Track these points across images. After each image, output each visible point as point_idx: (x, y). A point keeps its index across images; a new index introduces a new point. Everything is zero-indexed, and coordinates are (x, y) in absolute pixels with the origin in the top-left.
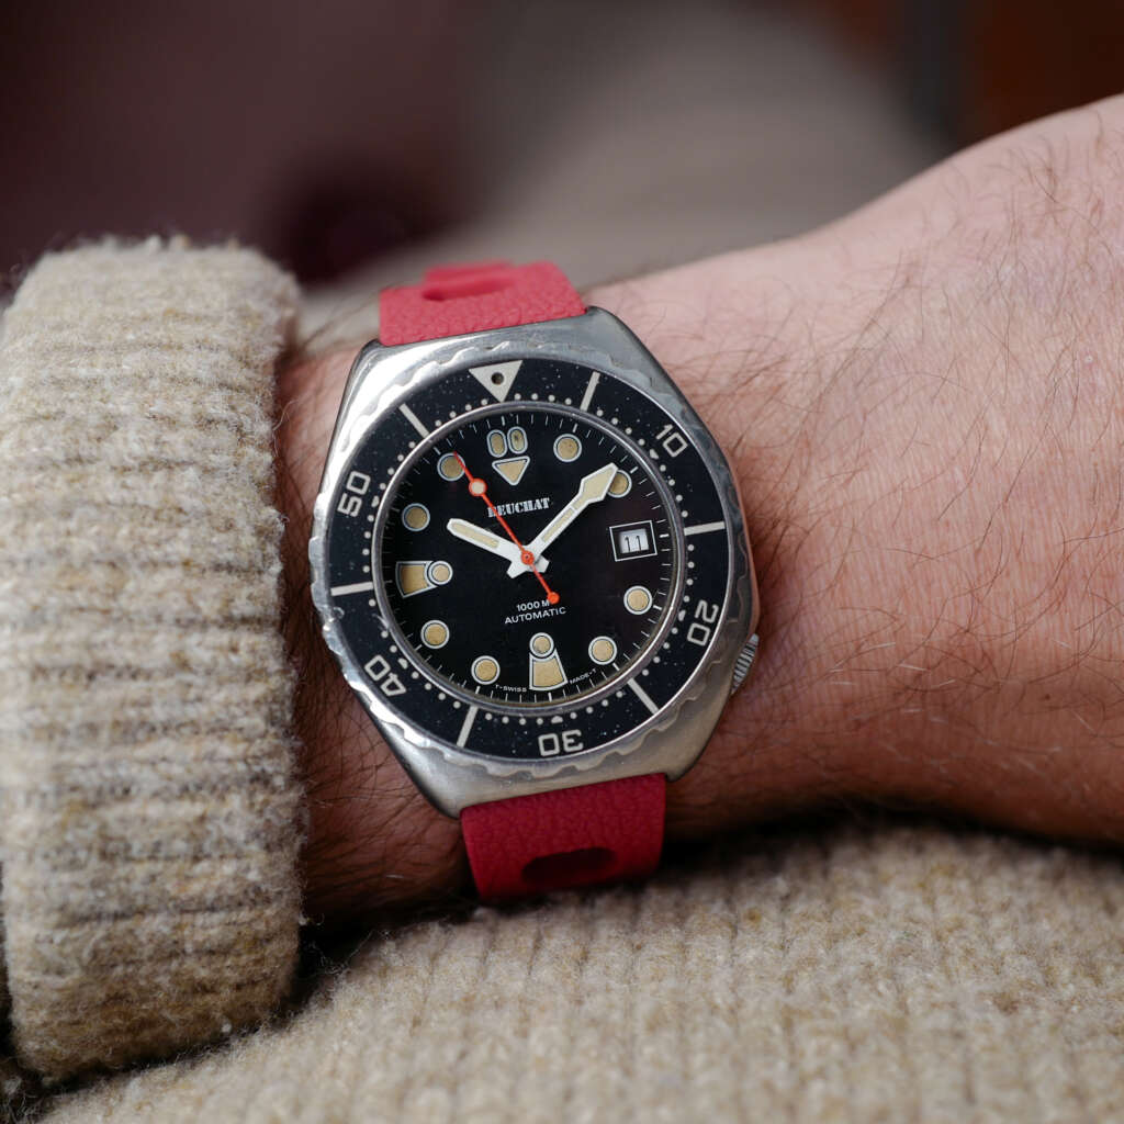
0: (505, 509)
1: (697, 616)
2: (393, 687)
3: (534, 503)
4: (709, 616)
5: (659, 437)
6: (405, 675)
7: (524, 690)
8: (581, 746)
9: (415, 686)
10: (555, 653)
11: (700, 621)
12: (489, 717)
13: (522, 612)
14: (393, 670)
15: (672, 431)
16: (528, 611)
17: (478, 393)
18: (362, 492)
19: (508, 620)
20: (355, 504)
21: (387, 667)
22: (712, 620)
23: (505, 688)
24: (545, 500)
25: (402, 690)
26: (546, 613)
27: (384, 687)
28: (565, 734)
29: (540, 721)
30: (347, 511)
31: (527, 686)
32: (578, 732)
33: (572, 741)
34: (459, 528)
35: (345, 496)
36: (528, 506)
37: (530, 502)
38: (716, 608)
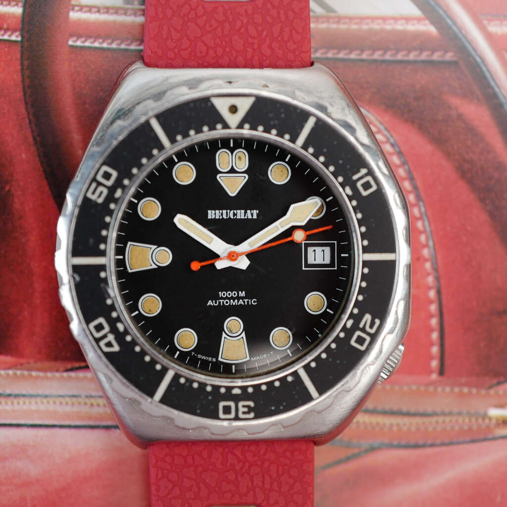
0: (222, 214)
1: (361, 326)
2: (109, 344)
3: (246, 213)
4: (371, 327)
5: (355, 177)
6: (120, 337)
7: (214, 360)
8: (252, 415)
9: (127, 347)
10: (243, 335)
11: (363, 330)
12: (182, 381)
13: (222, 298)
14: (111, 331)
15: (366, 175)
16: (227, 298)
17: (215, 118)
18: (109, 183)
19: (210, 303)
20: (101, 193)
21: (107, 328)
22: (373, 331)
23: (199, 356)
24: (255, 212)
25: (116, 348)
26: (241, 302)
27: (102, 344)
28: (241, 404)
29: (223, 390)
30: (94, 197)
31: (217, 358)
32: (252, 404)
33: (246, 410)
34: (183, 222)
35: (94, 185)
36: (240, 214)
37: (243, 211)
38: (377, 322)
